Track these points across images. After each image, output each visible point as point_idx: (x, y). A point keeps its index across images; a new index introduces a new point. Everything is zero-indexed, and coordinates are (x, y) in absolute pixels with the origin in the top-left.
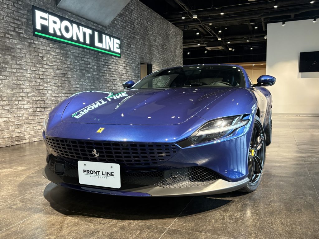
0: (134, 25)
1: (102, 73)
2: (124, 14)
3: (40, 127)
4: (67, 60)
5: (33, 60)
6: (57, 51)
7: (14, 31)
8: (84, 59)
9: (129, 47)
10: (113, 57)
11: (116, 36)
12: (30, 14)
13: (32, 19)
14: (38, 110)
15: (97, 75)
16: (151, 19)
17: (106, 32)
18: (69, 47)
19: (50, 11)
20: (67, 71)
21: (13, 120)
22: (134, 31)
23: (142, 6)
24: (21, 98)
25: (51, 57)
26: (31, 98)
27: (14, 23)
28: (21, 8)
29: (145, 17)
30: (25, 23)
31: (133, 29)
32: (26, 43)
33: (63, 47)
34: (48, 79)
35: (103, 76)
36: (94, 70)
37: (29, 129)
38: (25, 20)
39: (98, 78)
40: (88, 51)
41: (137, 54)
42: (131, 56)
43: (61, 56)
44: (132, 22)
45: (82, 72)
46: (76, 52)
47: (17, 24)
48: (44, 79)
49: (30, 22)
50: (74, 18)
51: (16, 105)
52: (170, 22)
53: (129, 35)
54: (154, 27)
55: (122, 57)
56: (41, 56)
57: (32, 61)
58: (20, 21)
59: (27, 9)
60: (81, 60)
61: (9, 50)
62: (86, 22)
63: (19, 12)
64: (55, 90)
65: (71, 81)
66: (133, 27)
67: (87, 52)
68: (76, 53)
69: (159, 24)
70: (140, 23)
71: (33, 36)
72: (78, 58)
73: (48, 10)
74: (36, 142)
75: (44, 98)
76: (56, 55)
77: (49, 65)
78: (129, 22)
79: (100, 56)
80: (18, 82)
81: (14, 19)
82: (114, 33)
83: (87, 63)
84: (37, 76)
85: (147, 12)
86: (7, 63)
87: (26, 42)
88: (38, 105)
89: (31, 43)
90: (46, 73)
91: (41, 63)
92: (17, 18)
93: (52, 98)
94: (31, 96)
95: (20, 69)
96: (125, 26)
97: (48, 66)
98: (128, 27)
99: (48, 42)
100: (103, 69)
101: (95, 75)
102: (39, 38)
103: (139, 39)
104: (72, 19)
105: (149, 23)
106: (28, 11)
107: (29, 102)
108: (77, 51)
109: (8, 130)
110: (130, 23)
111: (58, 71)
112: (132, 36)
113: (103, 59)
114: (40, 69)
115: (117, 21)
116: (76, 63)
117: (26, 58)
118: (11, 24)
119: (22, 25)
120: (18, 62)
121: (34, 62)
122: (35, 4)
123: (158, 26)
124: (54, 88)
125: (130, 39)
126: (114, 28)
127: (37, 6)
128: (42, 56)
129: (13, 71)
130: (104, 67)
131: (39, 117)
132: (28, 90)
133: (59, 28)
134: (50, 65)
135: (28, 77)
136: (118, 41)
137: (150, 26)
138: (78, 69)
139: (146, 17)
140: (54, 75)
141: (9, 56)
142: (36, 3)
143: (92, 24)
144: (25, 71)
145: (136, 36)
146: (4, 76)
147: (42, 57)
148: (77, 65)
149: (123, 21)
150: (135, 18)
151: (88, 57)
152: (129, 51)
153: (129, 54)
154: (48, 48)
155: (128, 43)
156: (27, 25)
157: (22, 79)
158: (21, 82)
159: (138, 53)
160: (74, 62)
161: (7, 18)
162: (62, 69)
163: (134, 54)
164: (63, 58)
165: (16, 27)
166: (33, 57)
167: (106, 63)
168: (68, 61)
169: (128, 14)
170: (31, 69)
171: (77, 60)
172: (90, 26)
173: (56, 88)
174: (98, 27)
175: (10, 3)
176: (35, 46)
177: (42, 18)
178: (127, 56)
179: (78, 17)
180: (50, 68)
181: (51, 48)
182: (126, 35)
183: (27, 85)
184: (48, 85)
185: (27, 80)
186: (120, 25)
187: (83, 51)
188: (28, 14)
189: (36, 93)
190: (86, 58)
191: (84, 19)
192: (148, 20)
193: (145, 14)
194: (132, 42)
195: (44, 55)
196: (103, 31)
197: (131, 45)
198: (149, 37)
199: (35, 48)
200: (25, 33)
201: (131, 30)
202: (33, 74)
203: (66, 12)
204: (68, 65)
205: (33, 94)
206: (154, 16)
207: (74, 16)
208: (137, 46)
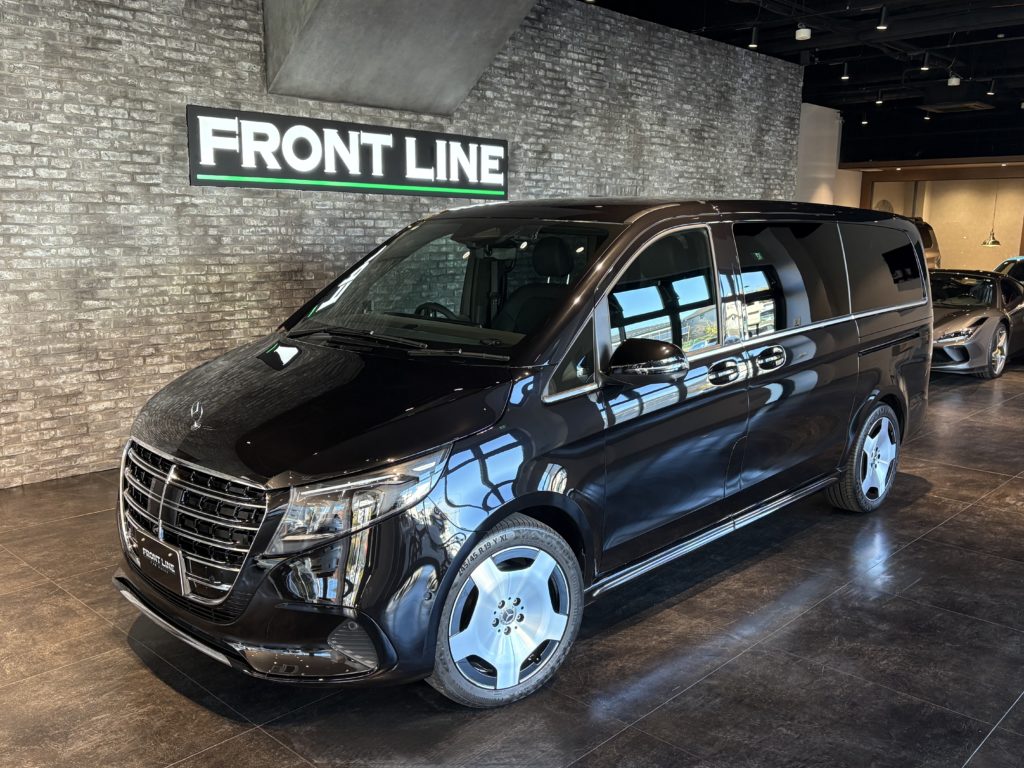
0: (566, 88)
2: (526, 61)
4: (301, 234)
5: (188, 249)
6: (266, 213)
7: (133, 182)
8: (362, 223)
9: (544, 160)
10: (476, 200)
11: (489, 135)
12: (181, 130)
13: (186, 142)
16: (648, 54)
17: (450, 130)
18: (310, 196)
19: (244, 108)
20: (302, 262)
21: (129, 405)
22: (568, 107)
23: (607, 20)
24: (151, 350)
25: (246, 232)
26: (182, 346)
27: (134, 163)
28: (155, 118)
29: (620, 52)
30: (166, 156)
31: (562, 103)
32: (167, 208)
33: (288, 198)
34: (238, 292)
38: (166, 148)
40: (378, 198)
41: (576, 175)
42: (553, 185)
43: (281, 227)
44: (562, 80)
46: (334, 205)
47: (140, 163)
48: (222, 293)
49: (181, 153)
50: (328, 112)
51: (139, 368)
52: (737, 49)
53: (547, 122)
54: (659, 79)
55: (510, 196)
56: (216, 233)
57: (186, 252)
58: (149, 154)
59: (171, 119)
60: (354, 227)
61: (115, 233)
62: (371, 114)
63: (146, 132)
66: (564, 96)
67: (372, 202)
68: (335, 209)
69: (683, 66)
70: (597, 76)
71: (190, 185)
72: (341, 223)
73: (240, 107)
75: (224, 344)
76: (265, 226)
77: (240, 255)
78: (549, 81)
79: (425, 205)
80: (144, 311)
81: (132, 153)
83: (374, 231)
84: (201, 288)
85: (631, 34)
86: (113, 266)
87: (169, 205)
89: (184, 205)
90: (229, 277)
91: (213, 252)
92: (141, 147)
94: (183, 341)
95: (150, 277)
96: (532, 98)
97: (236, 258)
98: (540, 99)
99: (237, 194)
102: (209, 188)
103: (590, 128)
104: (322, 116)
105: (635, 70)
106: (175, 124)
107: (177, 357)
108: (339, 204)
109: (115, 431)
110: (550, 86)
111: (270, 268)
112: (557, 124)
114: (212, 268)
115: (495, 90)
116: (334, 236)
117: (169, 247)
118: (124, 168)
119: (158, 163)
120: (142, 261)
121: (191, 253)
122: (196, 101)
123: (677, 73)
124: (256, 314)
125: (548, 134)
126: (483, 114)
127: (205, 105)
128: (217, 235)
129: (130, 284)
132: (173, 328)
133: (275, 148)
134: (244, 255)
135: (172, 294)
136: (499, 151)
137: (641, 78)
138: (342, 254)
139: (624, 50)
140: (255, 279)
141: (117, 249)
142: (200, 98)
143: (397, 116)
144: (161, 281)
145: (575, 123)
146: (101, 299)
147: (218, 239)
149: (522, 84)
150: (573, 67)
151: (381, 214)
152: (544, 174)
153: (545, 181)
154: (236, 211)
155: (539, 148)
156: (173, 161)
157: (154, 301)
158: (151, 310)
159: (582, 173)
160: (327, 236)
161: (110, 153)
162: (282, 261)
163: (567, 179)
164: (287, 230)
165: (138, 171)
166: (188, 240)
168: (305, 235)
169: (543, 57)
170: (184, 272)
171: (338, 229)
172: (388, 124)
173: (263, 314)
174: (417, 121)
175: (118, 114)
176: (195, 212)
177: (217, 133)
178: (533, 190)
179: (343, 106)
180: (244, 263)
181: (246, 209)
182: (532, 124)
183: (170, 316)
184: (237, 309)
185: (172, 301)
186: (509, 99)
187: (360, 201)
188: (176, 132)
189: (197, 333)
190: (371, 219)
191: (366, 109)
192: (636, 61)
193: (620, 43)
194: (555, 144)
195: (223, 231)
196: (437, 131)
197: (550, 153)
198: (634, 116)
199: (194, 217)
200: (166, 181)
201: (556, 106)
202: (188, 284)
203: (300, 100)
204: (305, 247)
205: (188, 335)
206: (662, 44)
207: (328, 106)
208: (579, 152)
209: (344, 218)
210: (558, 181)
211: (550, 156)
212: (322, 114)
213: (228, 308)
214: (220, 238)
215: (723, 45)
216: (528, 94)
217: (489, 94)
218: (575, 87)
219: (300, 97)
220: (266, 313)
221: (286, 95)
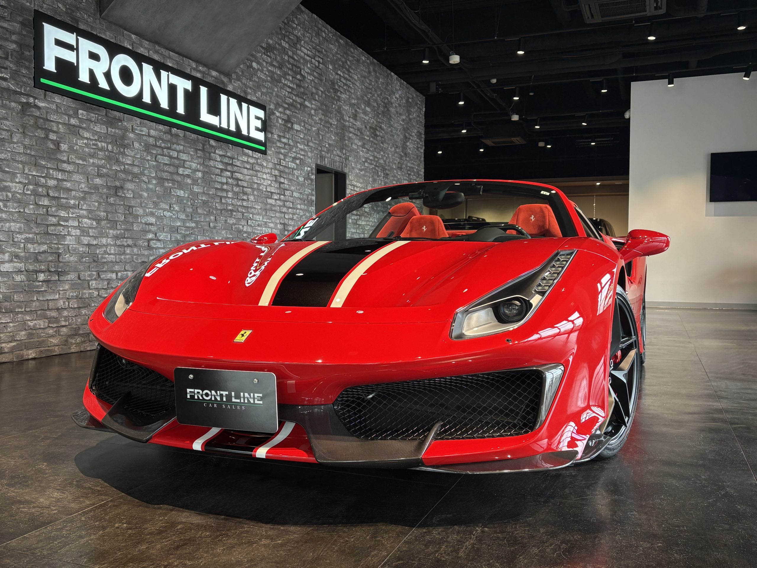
0: (301, 75)
1: (217, 189)
2: (277, 46)
3: (44, 322)
4: (123, 154)
5: (31, 149)
6: (97, 129)
8: (169, 153)
9: (289, 128)
10: (247, 151)
11: (254, 99)
12: (28, 32)
13: (32, 44)
14: (41, 277)
15: (204, 193)
16: (346, 62)
17: (230, 88)
18: (131, 120)
19: (82, 26)
20: (124, 180)
22: (302, 90)
23: (323, 29)
25: (80, 142)
26: (22, 245)
28: (6, 14)
29: (331, 56)
30: (15, 53)
31: (299, 86)
32: (13, 104)
33: (115, 118)
34: (72, 199)
35: (219, 198)
36: (195, 182)
37: (14, 326)
38: (14, 46)
39: (205, 203)
40: (181, 133)
41: (308, 145)
42: (294, 150)
43: (108, 143)
44: (299, 67)
45: (162, 186)
46: (149, 133)
48: (59, 198)
49: (27, 53)
50: (146, 48)
52: (392, 74)
53: (289, 98)
54: (353, 83)
55: (269, 152)
56: (55, 138)
57: (28, 152)
59: (20, 19)
60: (163, 155)
62: (177, 59)
64: (90, 228)
65: (132, 207)
66: (299, 80)
67: (177, 135)
68: (149, 136)
69: (365, 77)
70: (318, 71)
71: (34, 87)
72: (153, 149)
73: (78, 24)
74: (30, 362)
75: (58, 248)
76: (95, 140)
77: (74, 163)
78: (289, 66)
79: (213, 146)
82: (249, 90)
83: (176, 162)
84: (40, 190)
85: (337, 44)
87: (15, 102)
88: (40, 266)
89: (28, 104)
90: (65, 183)
91: (53, 157)
93: (81, 249)
94: (23, 241)
96: (281, 77)
97: (71, 166)
98: (286, 79)
99: (73, 106)
100: (219, 179)
101: (198, 193)
102: (50, 94)
103: (315, 110)
104: (141, 50)
105: (339, 72)
106: (22, 24)
107: (17, 256)
108: (153, 132)
110: (292, 70)
111: (98, 181)
112: (296, 101)
113: (220, 156)
114: (51, 171)
115: (258, 63)
116: (148, 160)
117: (13, 142)
119: (6, 58)
121: (33, 153)
122: (42, 7)
123: (363, 83)
124: (85, 223)
125: (291, 108)
126: (251, 80)
127: (49, 13)
128: (56, 140)
130: (223, 174)
131: (43, 296)
132: (15, 226)
133: (106, 70)
134: (78, 164)
135: (14, 192)
136: (261, 114)
137: (342, 80)
138: (153, 178)
139: (333, 56)
140: (86, 189)
142: (45, 6)
143: (194, 66)
144: (7, 177)
145: (307, 103)
147: (57, 144)
148: (150, 168)
149: (275, 63)
150: (304, 59)
151: (182, 147)
152: (289, 139)
153: (289, 145)
154: (73, 121)
155: (285, 117)
156: (20, 59)
159: (310, 144)
160: (143, 159)
162: (109, 176)
163: (302, 147)
164: (113, 148)
166: (31, 139)
167: (227, 164)
168: (128, 156)
169: (287, 46)
170: (26, 171)
171: (151, 154)
172: (188, 71)
173: (92, 224)
174: (208, 74)
176: (38, 114)
177: (59, 43)
178: (283, 151)
179: (157, 47)
180: (78, 172)
181: (81, 120)
182: (280, 97)
183: (12, 213)
184: (70, 215)
185: (14, 199)
186: (267, 73)
187: (168, 133)
188: (25, 33)
189: (36, 234)
190: (174, 150)
191: (173, 54)
192: (339, 65)
193: (331, 49)
194: (295, 117)
195: (61, 138)
196: (221, 86)
197: (292, 124)
198: (340, 107)
199: (37, 118)
200: (12, 78)
201: (295, 87)
202: (29, 184)
203: (125, 32)
204: (126, 167)
205: (27, 235)
206: (354, 57)
207: (146, 43)
208: (309, 127)
209: (156, 146)
210: (297, 147)
211: (292, 126)
212: (142, 49)
213: (63, 214)
214: (58, 144)
215: (385, 68)
216: (279, 73)
217: (254, 65)
218: (306, 75)
219: (125, 29)
220: (94, 223)
221: (115, 24)
